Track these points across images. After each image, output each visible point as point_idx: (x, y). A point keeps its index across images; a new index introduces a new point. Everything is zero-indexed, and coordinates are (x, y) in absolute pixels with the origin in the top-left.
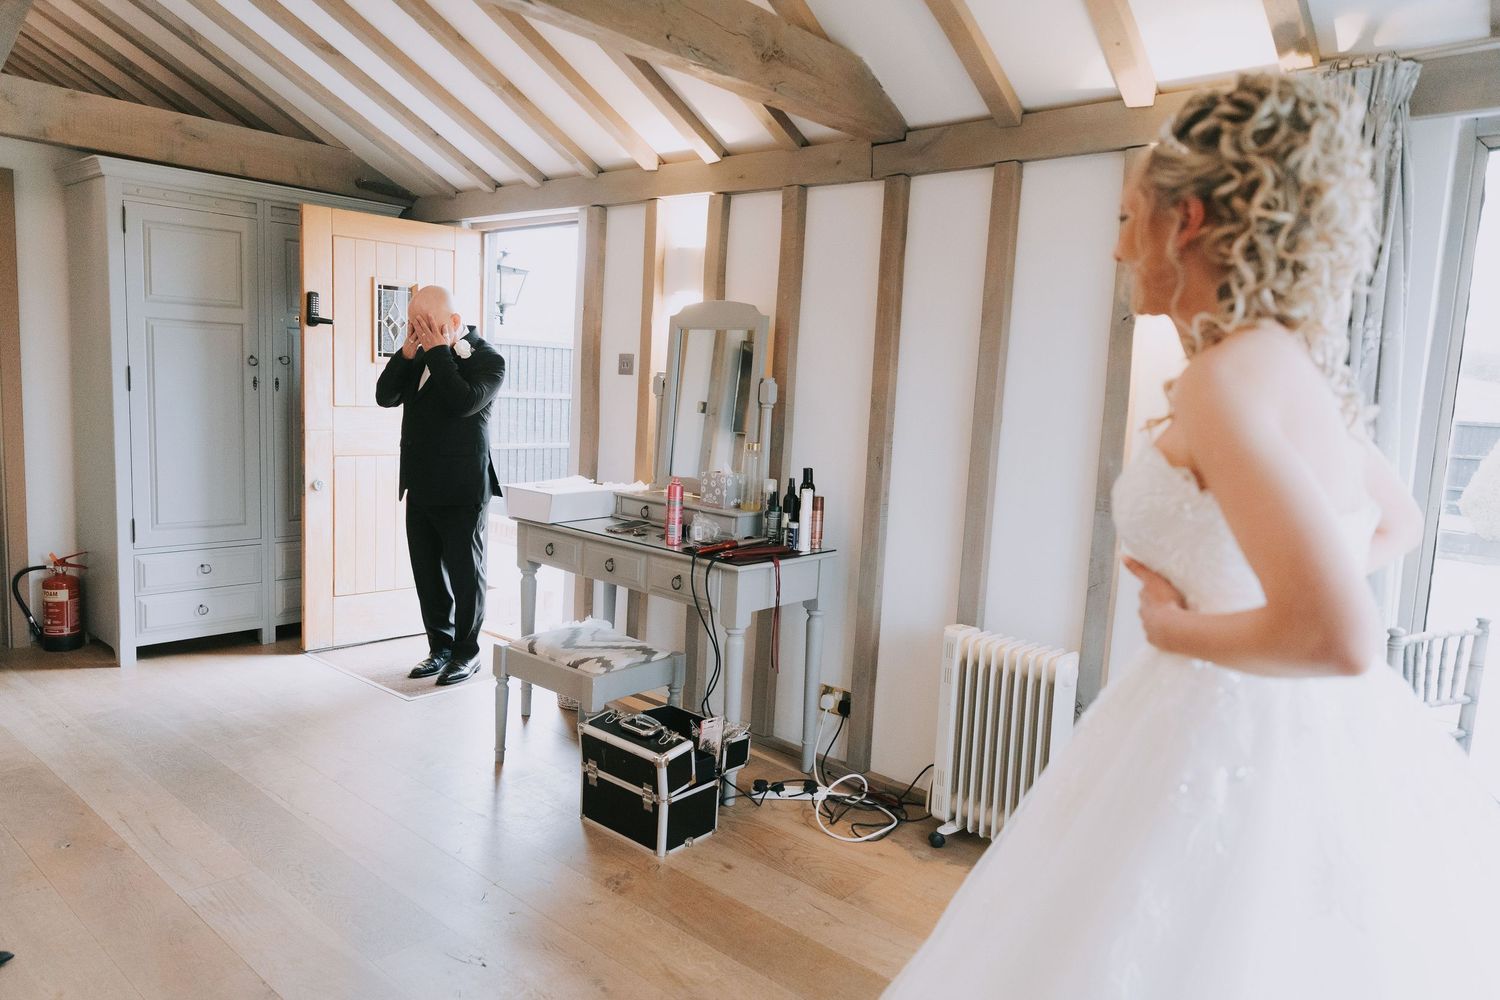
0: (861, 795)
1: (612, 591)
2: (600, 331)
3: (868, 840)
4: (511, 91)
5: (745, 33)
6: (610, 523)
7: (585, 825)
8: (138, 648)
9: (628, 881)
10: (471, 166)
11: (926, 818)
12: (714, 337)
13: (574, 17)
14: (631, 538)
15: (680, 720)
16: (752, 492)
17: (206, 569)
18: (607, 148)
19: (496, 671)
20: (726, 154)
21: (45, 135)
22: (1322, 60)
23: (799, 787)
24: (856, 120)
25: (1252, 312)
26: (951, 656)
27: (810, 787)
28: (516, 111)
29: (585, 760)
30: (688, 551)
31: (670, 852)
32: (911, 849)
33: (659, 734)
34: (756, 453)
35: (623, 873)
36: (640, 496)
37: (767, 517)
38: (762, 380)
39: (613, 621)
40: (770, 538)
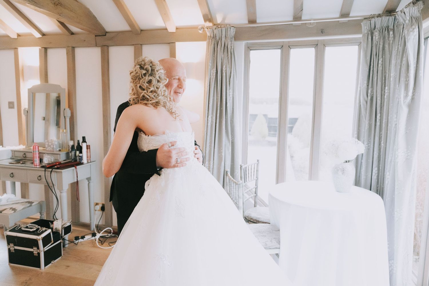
0: (110, 234)
1: (14, 184)
6: (11, 161)
7: (11, 266)
9: (31, 281)
12: (45, 95)
14: (20, 165)
15: (45, 223)
16: (65, 145)
20: (44, 35)
22: (214, 25)
23: (90, 236)
24: (89, 28)
27: (94, 235)
29: (8, 244)
30: (43, 167)
31: (46, 267)
33: (38, 229)
34: (65, 133)
35: (28, 279)
36: (22, 150)
37: (71, 153)
38: (65, 109)
39: (15, 194)
40: (73, 160)
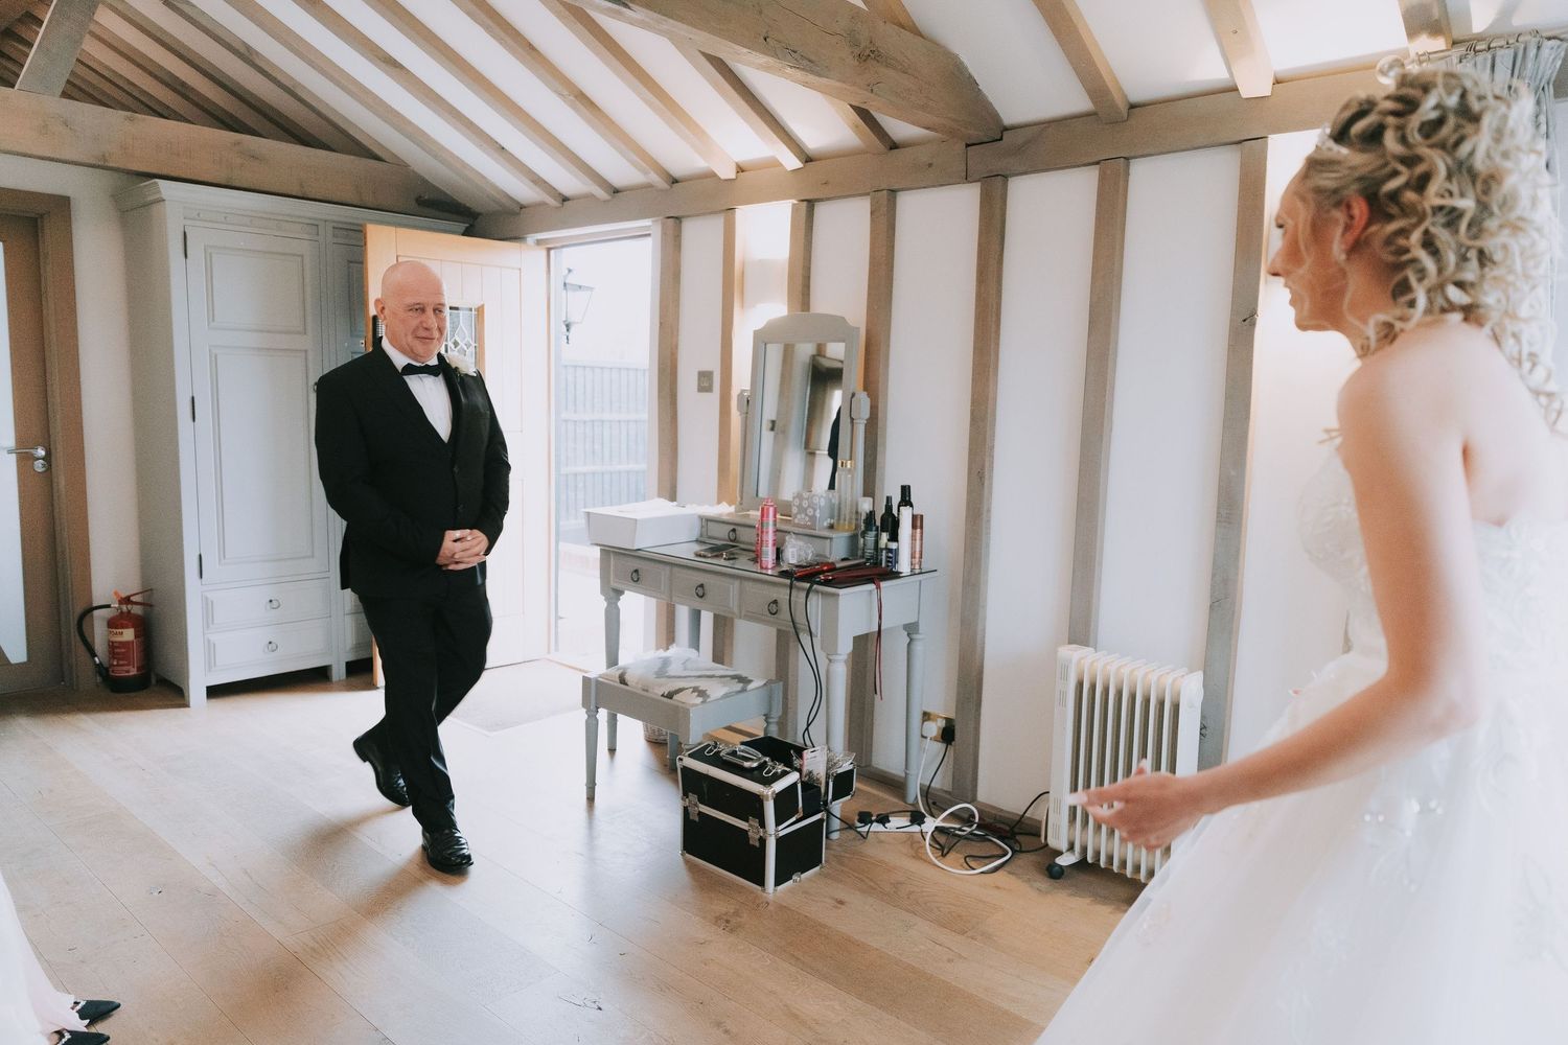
0: (971, 826)
1: (696, 617)
2: (677, 348)
3: (982, 873)
4: (582, 100)
5: (842, 32)
6: (697, 548)
7: (687, 862)
8: (208, 688)
9: (739, 919)
10: (537, 181)
11: (1041, 848)
12: (782, 350)
13: (671, 21)
14: (722, 562)
15: (780, 751)
16: (846, 511)
17: (275, 604)
18: (682, 158)
19: (586, 703)
20: (808, 159)
21: (105, 160)
22: (1455, 43)
23: (905, 819)
24: (954, 120)
25: (1436, 309)
26: (1065, 677)
27: (917, 818)
28: (589, 122)
29: (685, 794)
30: (784, 574)
31: (779, 888)
32: (1029, 880)
33: (763, 766)
34: (850, 470)
35: (732, 911)
36: (725, 518)
37: (864, 537)
38: (853, 395)
39: (698, 649)
40: (868, 559)
